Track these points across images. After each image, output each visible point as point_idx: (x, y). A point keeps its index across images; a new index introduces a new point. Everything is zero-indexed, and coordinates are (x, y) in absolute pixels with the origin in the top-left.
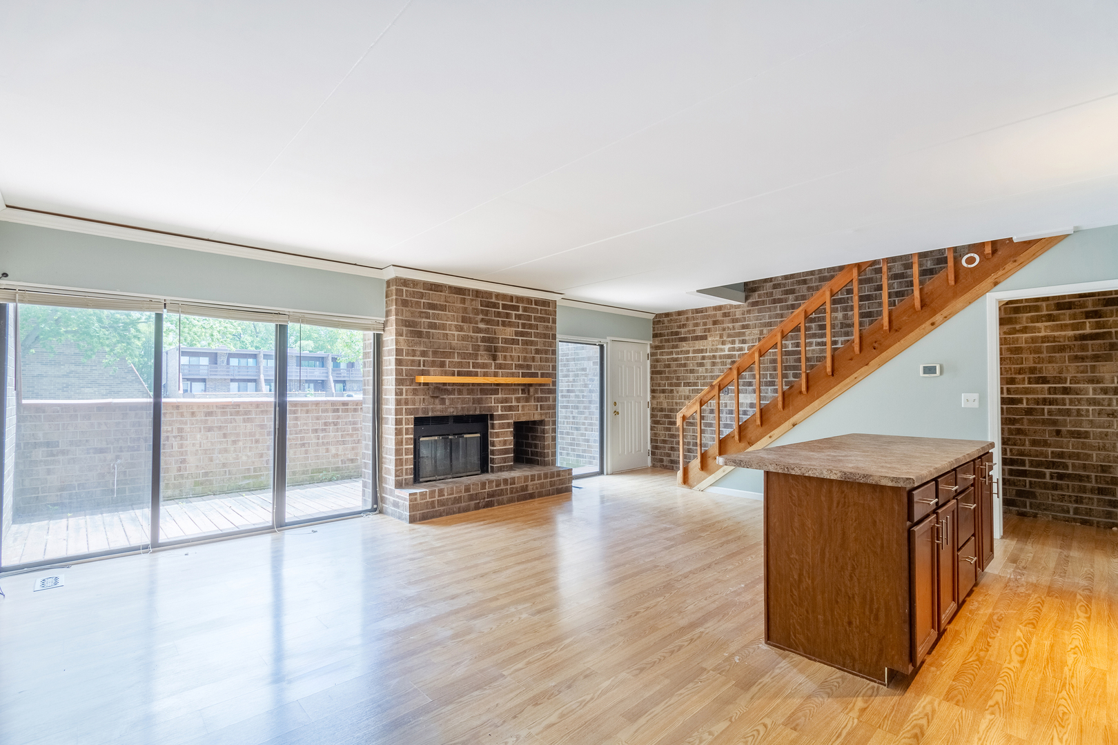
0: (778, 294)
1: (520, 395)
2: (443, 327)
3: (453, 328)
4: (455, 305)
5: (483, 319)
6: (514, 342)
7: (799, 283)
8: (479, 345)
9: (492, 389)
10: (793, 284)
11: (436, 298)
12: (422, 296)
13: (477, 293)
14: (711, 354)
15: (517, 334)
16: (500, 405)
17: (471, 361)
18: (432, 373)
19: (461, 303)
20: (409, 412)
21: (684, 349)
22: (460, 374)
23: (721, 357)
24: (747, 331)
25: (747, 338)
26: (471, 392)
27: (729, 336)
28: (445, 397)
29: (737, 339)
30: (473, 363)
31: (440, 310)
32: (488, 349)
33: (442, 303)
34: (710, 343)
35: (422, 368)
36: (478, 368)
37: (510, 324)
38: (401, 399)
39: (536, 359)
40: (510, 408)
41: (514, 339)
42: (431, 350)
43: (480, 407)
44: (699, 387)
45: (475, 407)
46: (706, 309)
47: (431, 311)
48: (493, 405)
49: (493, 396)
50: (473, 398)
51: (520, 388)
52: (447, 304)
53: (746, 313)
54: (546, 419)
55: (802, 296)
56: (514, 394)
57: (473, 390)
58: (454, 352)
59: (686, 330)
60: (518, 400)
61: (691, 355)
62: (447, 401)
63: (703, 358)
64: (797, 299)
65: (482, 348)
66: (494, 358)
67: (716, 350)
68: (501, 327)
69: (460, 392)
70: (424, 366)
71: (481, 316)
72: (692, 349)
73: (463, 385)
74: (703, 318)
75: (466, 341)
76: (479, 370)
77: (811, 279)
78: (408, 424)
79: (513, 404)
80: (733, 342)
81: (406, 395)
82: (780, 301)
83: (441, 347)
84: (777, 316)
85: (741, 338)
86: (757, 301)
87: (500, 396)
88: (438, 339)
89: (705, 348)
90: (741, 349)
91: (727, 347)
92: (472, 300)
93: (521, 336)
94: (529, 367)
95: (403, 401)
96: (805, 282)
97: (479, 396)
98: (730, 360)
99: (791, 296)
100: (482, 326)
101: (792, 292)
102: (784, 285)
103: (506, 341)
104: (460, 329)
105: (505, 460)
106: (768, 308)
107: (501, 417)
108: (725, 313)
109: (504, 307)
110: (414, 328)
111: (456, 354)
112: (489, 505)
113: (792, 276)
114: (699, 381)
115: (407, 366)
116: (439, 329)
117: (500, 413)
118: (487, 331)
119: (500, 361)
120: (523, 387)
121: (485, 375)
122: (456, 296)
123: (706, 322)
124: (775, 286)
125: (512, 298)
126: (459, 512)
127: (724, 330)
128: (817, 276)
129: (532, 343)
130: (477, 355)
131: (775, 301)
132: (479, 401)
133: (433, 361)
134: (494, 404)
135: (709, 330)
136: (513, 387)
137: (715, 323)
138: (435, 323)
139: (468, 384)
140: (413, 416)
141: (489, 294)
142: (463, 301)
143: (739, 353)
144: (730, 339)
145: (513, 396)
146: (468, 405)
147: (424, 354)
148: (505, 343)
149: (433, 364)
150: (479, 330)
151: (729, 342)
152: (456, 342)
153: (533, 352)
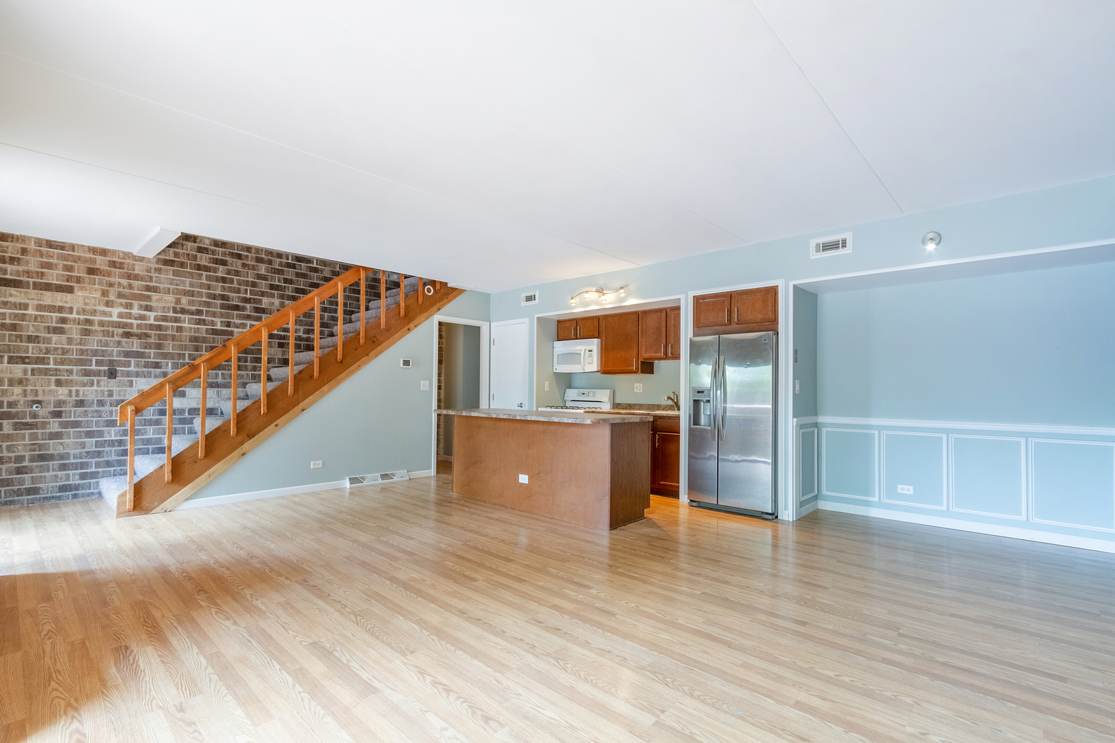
0: (203, 259)
7: (232, 255)
10: (224, 254)
14: (82, 317)
21: (12, 299)
23: (101, 324)
24: (155, 296)
25: (153, 304)
27: (120, 295)
29: (136, 303)
34: (80, 300)
44: (51, 366)
46: (73, 247)
53: (153, 271)
55: (235, 270)
59: (20, 268)
61: (31, 311)
63: (64, 321)
64: (229, 272)
67: (94, 312)
72: (36, 302)
74: (65, 258)
77: (247, 256)
80: (129, 306)
82: (207, 269)
84: (202, 285)
85: (144, 303)
86: (172, 261)
89: (68, 305)
90: (142, 318)
91: (115, 311)
96: (239, 256)
98: (121, 331)
99: (221, 268)
101: (224, 263)
102: (213, 253)
106: (189, 272)
108: (114, 262)
113: (223, 244)
114: (52, 357)
123: (72, 266)
124: (200, 250)
127: (111, 285)
128: (254, 255)
131: (199, 267)
135: (79, 280)
137: (91, 271)
143: (139, 322)
144: (124, 301)
151: (121, 304)
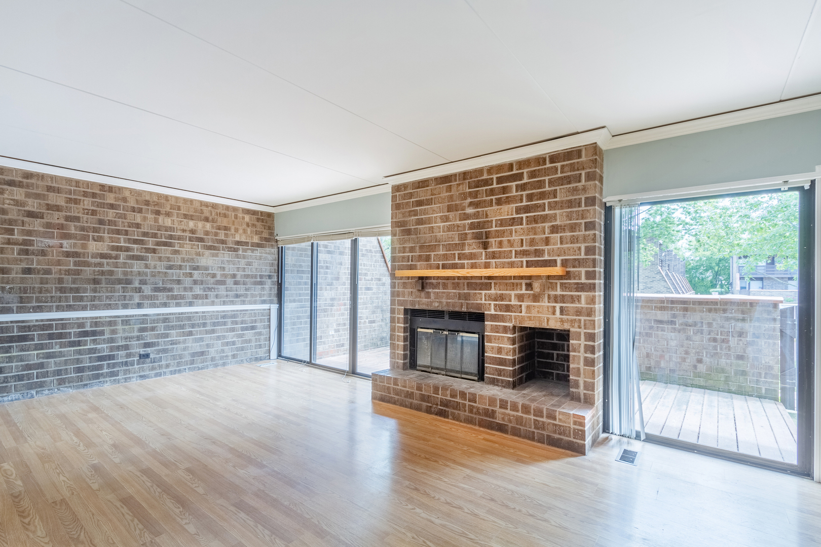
1: (524, 291)
2: (429, 221)
3: (439, 220)
4: (441, 195)
5: (471, 202)
6: (513, 222)
8: (466, 234)
9: (482, 284)
11: (423, 194)
12: (411, 195)
13: (465, 175)
15: (518, 210)
16: (493, 303)
17: (457, 252)
18: (419, 267)
19: (447, 192)
20: (401, 303)
22: (444, 267)
26: (456, 286)
28: (430, 290)
30: (459, 254)
31: (426, 205)
32: (477, 236)
33: (428, 198)
35: (410, 263)
36: (464, 259)
37: (508, 201)
38: (394, 291)
39: (552, 241)
40: (508, 308)
41: (514, 219)
42: (418, 245)
43: (467, 304)
45: (462, 303)
47: (418, 208)
48: (483, 302)
49: (483, 292)
50: (459, 293)
51: (524, 282)
52: (433, 197)
54: (572, 329)
56: (513, 290)
57: (458, 284)
58: (439, 245)
60: (520, 298)
62: (432, 294)
65: (469, 236)
66: (485, 246)
68: (495, 207)
69: (445, 286)
70: (412, 261)
71: (469, 200)
73: (448, 278)
75: (452, 231)
76: (466, 262)
78: (400, 314)
79: (512, 303)
81: (398, 288)
83: (427, 241)
87: (493, 291)
88: (425, 233)
92: (458, 185)
93: (525, 213)
94: (538, 253)
95: (396, 293)
97: (465, 291)
100: (470, 211)
103: (502, 223)
104: (446, 219)
105: (500, 373)
107: (494, 318)
109: (500, 180)
110: (405, 227)
111: (441, 247)
112: (442, 414)
115: (399, 262)
116: (425, 224)
117: (493, 312)
118: (476, 215)
119: (493, 249)
120: (528, 281)
121: (473, 266)
122: (441, 186)
125: (510, 166)
126: (411, 408)
129: (544, 219)
130: (463, 245)
132: (467, 297)
133: (419, 255)
134: (484, 300)
136: (512, 281)
138: (422, 219)
139: (453, 278)
140: (403, 307)
141: (480, 171)
142: (449, 189)
145: (513, 293)
146: (453, 301)
147: (412, 250)
148: (501, 225)
149: (420, 258)
150: (466, 217)
152: (442, 233)
153: (547, 231)
